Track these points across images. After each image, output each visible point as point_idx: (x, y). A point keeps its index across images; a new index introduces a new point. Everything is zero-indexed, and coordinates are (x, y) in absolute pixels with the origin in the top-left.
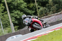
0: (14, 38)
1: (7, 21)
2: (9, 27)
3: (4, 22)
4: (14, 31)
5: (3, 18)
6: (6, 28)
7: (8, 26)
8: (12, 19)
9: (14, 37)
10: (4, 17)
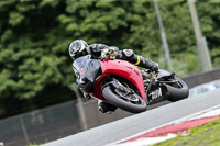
0: (207, 90)
1: (186, 28)
2: (191, 52)
3: (174, 32)
4: (208, 67)
5: (171, 20)
6: (181, 55)
7: (189, 49)
8: (202, 23)
9: (211, 86)
10: (175, 16)
